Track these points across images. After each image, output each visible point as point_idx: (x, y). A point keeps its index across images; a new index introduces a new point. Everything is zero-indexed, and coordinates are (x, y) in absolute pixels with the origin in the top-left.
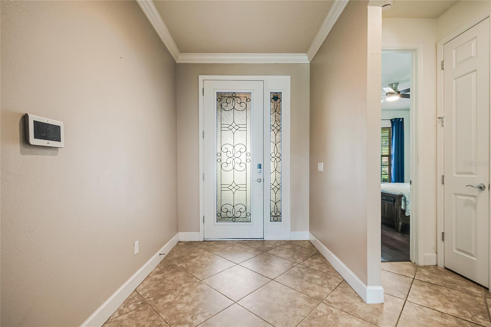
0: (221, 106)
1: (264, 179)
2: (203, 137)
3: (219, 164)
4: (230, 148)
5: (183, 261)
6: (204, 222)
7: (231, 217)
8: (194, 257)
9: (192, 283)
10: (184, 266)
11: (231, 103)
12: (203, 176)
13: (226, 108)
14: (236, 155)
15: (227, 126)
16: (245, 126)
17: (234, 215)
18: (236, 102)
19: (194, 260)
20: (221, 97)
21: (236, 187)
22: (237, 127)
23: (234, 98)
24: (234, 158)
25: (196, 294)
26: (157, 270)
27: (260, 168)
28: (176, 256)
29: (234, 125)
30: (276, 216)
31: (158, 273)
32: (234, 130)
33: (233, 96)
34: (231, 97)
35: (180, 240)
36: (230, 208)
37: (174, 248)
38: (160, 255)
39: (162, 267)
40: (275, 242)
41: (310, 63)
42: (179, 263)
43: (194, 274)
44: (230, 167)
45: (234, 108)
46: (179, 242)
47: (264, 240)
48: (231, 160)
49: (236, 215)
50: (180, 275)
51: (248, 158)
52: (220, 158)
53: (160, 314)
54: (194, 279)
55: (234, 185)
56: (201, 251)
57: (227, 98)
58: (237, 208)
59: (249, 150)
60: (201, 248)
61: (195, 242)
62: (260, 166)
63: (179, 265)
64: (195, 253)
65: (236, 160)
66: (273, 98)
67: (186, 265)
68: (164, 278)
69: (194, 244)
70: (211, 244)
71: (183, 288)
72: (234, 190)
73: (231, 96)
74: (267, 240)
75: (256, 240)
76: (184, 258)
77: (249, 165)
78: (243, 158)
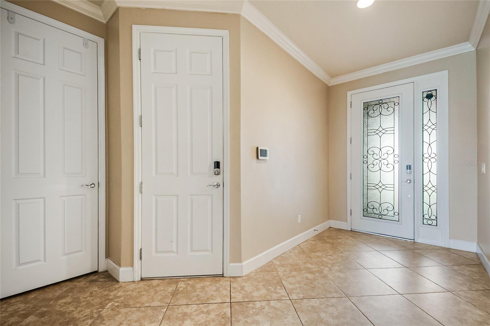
0: (368, 114)
1: (414, 180)
2: (351, 142)
3: (365, 165)
4: (377, 151)
5: (331, 239)
6: (351, 214)
7: (377, 214)
8: (340, 239)
9: (335, 251)
10: (332, 242)
11: (378, 109)
12: (351, 176)
13: (372, 115)
14: (383, 157)
15: (374, 131)
16: (393, 129)
17: (380, 213)
18: (383, 108)
19: (339, 240)
20: (367, 106)
21: (383, 187)
22: (384, 131)
23: (380, 104)
24: (380, 159)
25: (337, 257)
26: (312, 239)
27: (410, 169)
28: (326, 235)
29: (380, 129)
30: (430, 219)
31: (313, 241)
32: (380, 134)
33: (380, 103)
34: (377, 104)
35: (331, 227)
36: (377, 205)
37: (326, 230)
38: (315, 230)
39: (316, 239)
40: (428, 245)
41: (476, 49)
42: (327, 239)
43: (338, 247)
44: (377, 168)
45: (380, 114)
46: (330, 227)
47: (415, 242)
48: (378, 161)
49: (382, 213)
50: (327, 245)
51: (395, 159)
52: (366, 159)
53: (312, 259)
54: (337, 250)
55: (380, 185)
56: (347, 236)
57: (373, 106)
58: (384, 206)
59: (397, 152)
60: (348, 235)
61: (343, 230)
62: (409, 167)
63: (328, 240)
64: (342, 236)
65: (383, 161)
66: (426, 97)
67: (333, 241)
68: (316, 244)
69: (343, 231)
70: (356, 234)
71: (329, 252)
72: (380, 189)
73: (377, 102)
74: (418, 242)
75: (406, 240)
76: (332, 237)
77: (397, 166)
78: (391, 159)
